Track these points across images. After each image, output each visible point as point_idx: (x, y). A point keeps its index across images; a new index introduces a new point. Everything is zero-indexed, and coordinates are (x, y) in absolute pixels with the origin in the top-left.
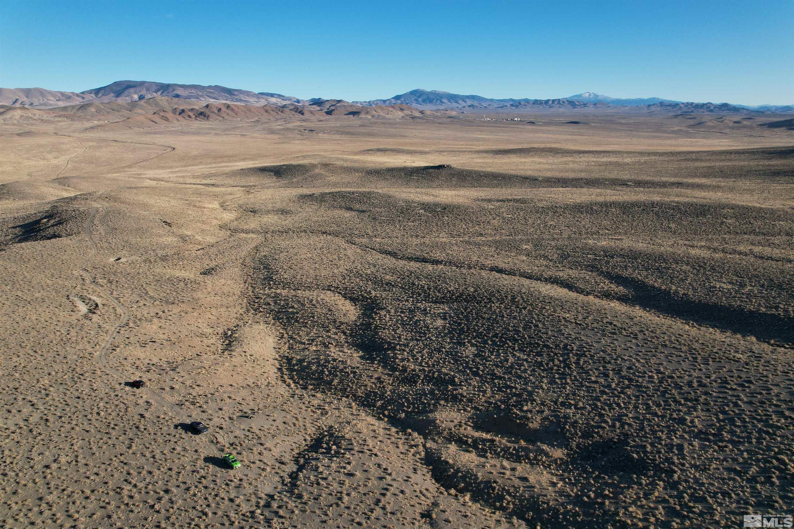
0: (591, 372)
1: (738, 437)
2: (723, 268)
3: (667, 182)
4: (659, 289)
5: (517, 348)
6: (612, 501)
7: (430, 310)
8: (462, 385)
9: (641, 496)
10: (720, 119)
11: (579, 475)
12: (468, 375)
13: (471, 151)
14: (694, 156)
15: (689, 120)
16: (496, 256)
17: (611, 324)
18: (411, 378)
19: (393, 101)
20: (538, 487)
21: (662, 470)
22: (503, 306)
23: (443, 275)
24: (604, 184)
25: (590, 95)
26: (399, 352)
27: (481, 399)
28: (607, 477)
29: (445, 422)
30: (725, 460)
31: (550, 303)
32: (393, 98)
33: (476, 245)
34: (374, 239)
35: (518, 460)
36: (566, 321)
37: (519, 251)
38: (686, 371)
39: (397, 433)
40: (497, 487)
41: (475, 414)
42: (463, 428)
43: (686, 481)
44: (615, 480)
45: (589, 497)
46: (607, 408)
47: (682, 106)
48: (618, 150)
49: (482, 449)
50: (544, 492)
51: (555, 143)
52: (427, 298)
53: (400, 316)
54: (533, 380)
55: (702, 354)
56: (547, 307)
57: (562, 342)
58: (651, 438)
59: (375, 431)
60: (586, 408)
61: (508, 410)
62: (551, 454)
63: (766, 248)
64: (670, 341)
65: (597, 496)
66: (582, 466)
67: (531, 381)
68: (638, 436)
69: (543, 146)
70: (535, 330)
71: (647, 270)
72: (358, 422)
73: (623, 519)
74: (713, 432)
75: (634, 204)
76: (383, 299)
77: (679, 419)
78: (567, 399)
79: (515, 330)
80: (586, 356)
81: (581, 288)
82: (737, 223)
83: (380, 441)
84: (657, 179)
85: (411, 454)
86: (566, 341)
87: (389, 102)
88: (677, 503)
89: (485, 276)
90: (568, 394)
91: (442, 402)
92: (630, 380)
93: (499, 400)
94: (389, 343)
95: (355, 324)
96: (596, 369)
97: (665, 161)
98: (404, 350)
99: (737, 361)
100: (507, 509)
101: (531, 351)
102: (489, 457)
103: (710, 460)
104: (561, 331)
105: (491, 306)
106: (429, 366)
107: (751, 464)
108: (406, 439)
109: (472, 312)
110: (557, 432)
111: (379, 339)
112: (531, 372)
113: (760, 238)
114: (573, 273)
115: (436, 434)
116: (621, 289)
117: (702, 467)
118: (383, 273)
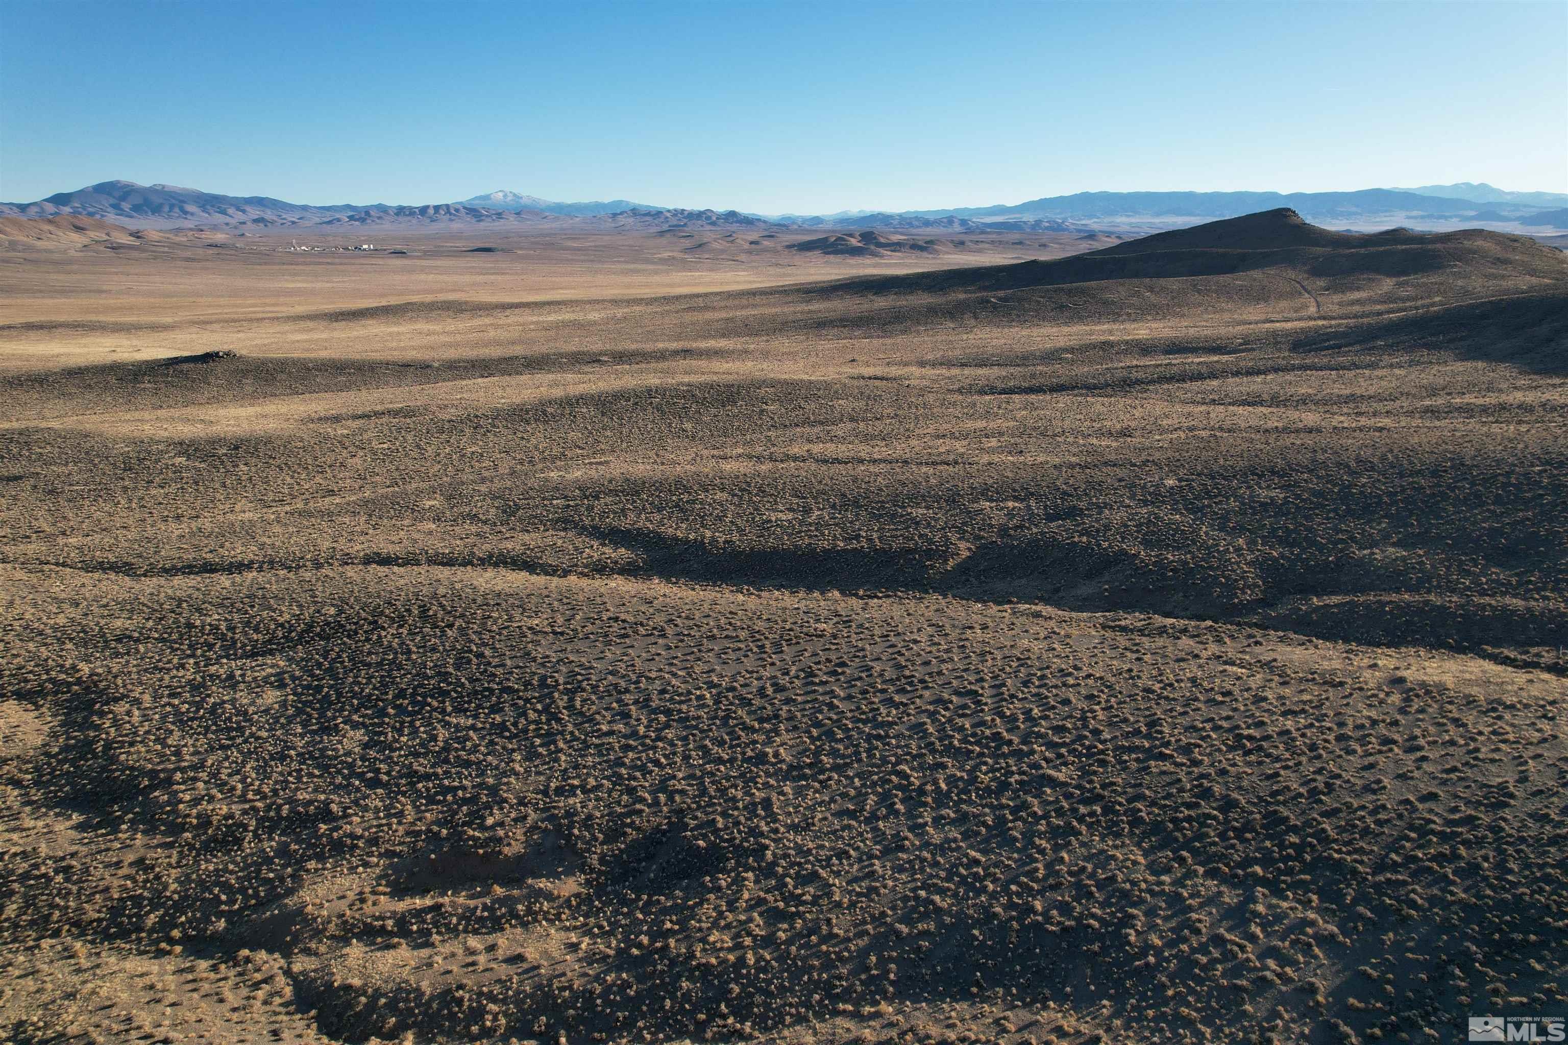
0: (597, 717)
1: (843, 757)
2: (776, 488)
3: (667, 350)
4: (686, 541)
5: (449, 709)
6: (680, 936)
7: (243, 675)
8: (350, 815)
9: (724, 908)
10: (729, 237)
11: (616, 912)
12: (358, 790)
13: (278, 318)
14: (700, 302)
15: (682, 240)
16: (371, 531)
17: (616, 619)
18: (225, 835)
19: (50, 208)
20: (545, 964)
21: (747, 853)
22: (404, 631)
23: (260, 592)
24: (560, 363)
25: (505, 196)
26: (183, 787)
27: (396, 831)
28: (662, 898)
29: (326, 905)
30: (832, 800)
31: (498, 604)
32: (46, 200)
33: (323, 516)
34: (61, 541)
35: (497, 926)
36: (535, 633)
37: (418, 514)
38: (752, 672)
39: (214, 968)
40: (467, 996)
41: (391, 865)
42: (370, 903)
43: (785, 856)
44: (678, 898)
45: (639, 946)
46: (638, 774)
47: (668, 215)
48: (574, 297)
49: (419, 931)
50: (560, 968)
51: (454, 291)
52: (230, 649)
53: (169, 704)
54: (495, 763)
55: (771, 636)
56: (495, 615)
57: (535, 674)
58: (720, 804)
59: (152, 987)
60: (602, 785)
61: (457, 835)
62: (556, 892)
63: (828, 445)
64: (719, 627)
65: (653, 941)
66: (617, 894)
67: (491, 764)
68: (699, 807)
69: (429, 298)
70: (478, 665)
71: (660, 510)
72: (99, 983)
73: (704, 961)
74: (808, 761)
75: (618, 396)
76: (116, 677)
77: (757, 757)
78: (565, 780)
79: (439, 674)
80: (584, 690)
81: (551, 565)
82: (783, 410)
83: (173, 1005)
84: (648, 347)
85: (258, 1004)
86: (542, 671)
87: (34, 209)
88: (779, 898)
89: (356, 577)
90: (566, 770)
91: (312, 865)
92: (668, 712)
93: (433, 823)
94: (153, 774)
95: (47, 754)
96: (607, 709)
97: (656, 313)
98: (195, 779)
99: (821, 636)
100: (495, 1031)
101: (479, 706)
102: (437, 943)
103: (813, 809)
104: (528, 654)
105: (380, 637)
106: (264, 797)
107: (867, 794)
108: (240, 974)
109: (340, 657)
110: (560, 847)
111: (123, 771)
112: (487, 747)
113: (818, 429)
114: (533, 539)
115: (311, 938)
116: (623, 554)
117: (803, 824)
118: (103, 617)
